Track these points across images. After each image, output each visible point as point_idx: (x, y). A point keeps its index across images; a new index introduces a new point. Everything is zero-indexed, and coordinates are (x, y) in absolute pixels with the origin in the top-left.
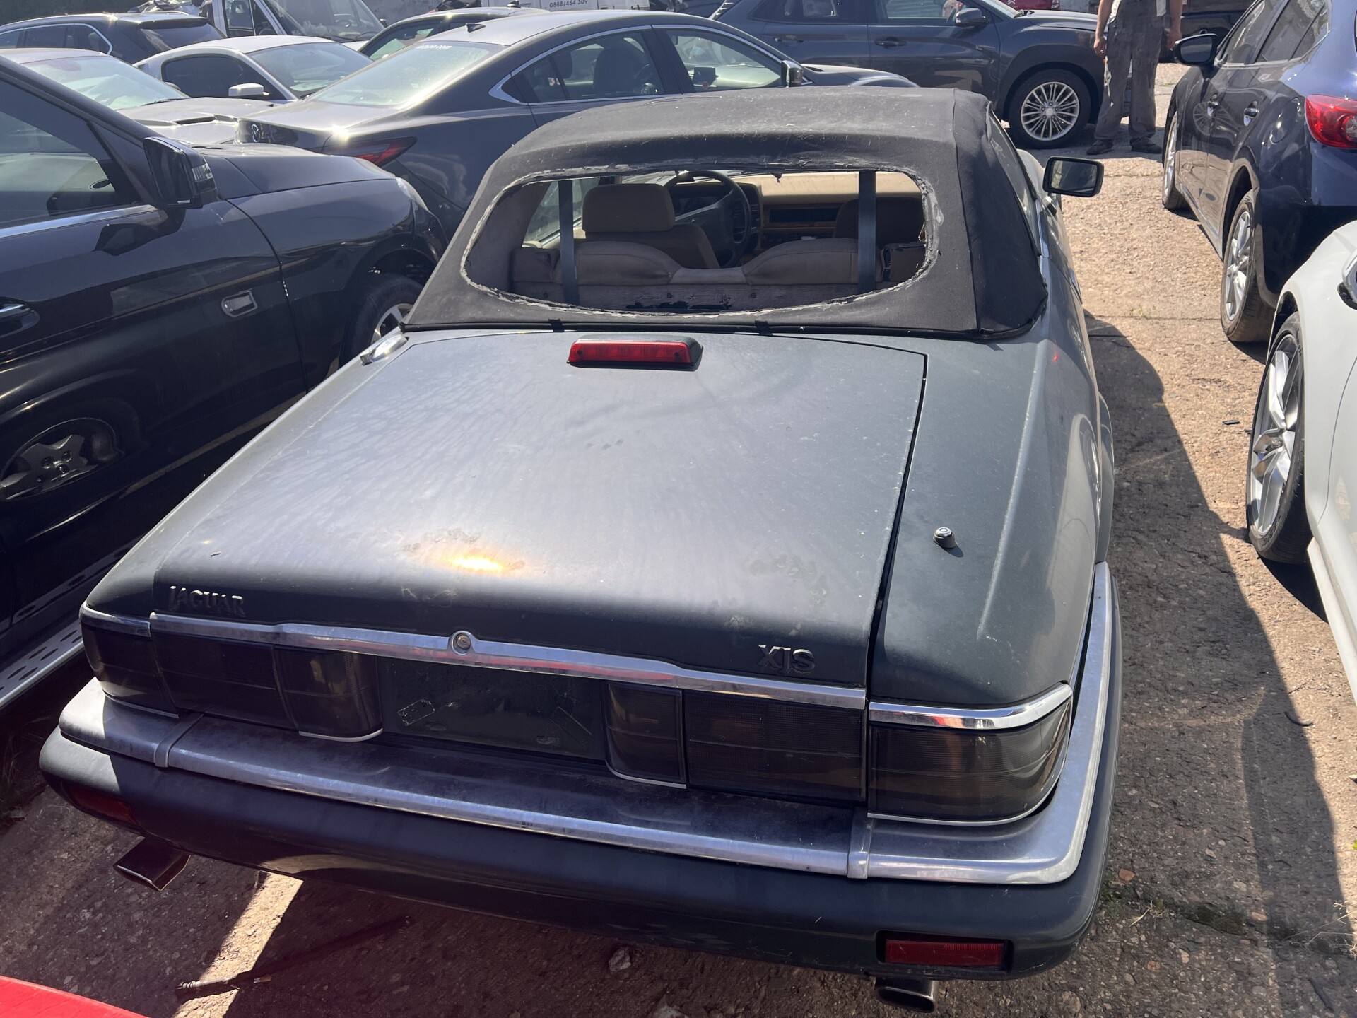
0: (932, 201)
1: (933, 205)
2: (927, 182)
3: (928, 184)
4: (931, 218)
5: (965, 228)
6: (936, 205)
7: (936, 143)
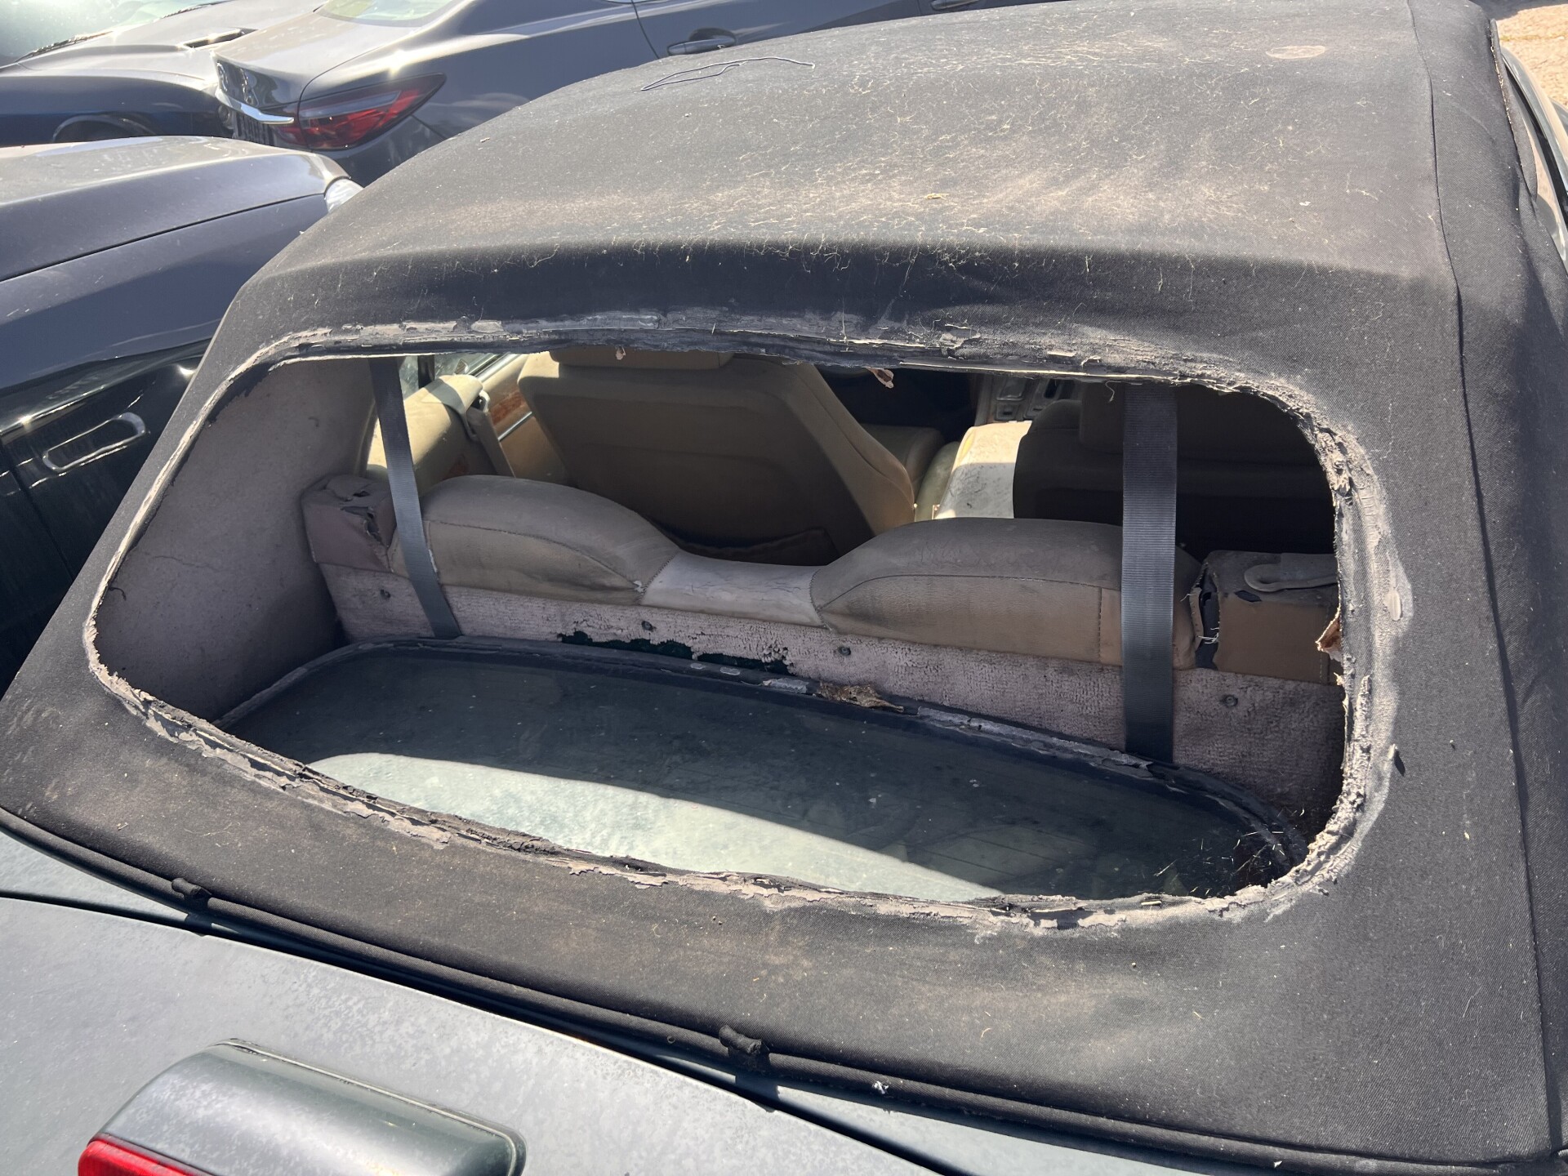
0: (1368, 520)
1: (1373, 540)
2: (1351, 441)
3: (1357, 451)
4: (1366, 599)
5: (1492, 646)
6: (1382, 544)
7: (1382, 285)
